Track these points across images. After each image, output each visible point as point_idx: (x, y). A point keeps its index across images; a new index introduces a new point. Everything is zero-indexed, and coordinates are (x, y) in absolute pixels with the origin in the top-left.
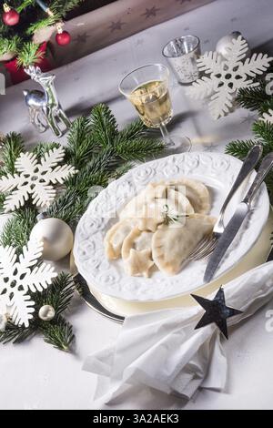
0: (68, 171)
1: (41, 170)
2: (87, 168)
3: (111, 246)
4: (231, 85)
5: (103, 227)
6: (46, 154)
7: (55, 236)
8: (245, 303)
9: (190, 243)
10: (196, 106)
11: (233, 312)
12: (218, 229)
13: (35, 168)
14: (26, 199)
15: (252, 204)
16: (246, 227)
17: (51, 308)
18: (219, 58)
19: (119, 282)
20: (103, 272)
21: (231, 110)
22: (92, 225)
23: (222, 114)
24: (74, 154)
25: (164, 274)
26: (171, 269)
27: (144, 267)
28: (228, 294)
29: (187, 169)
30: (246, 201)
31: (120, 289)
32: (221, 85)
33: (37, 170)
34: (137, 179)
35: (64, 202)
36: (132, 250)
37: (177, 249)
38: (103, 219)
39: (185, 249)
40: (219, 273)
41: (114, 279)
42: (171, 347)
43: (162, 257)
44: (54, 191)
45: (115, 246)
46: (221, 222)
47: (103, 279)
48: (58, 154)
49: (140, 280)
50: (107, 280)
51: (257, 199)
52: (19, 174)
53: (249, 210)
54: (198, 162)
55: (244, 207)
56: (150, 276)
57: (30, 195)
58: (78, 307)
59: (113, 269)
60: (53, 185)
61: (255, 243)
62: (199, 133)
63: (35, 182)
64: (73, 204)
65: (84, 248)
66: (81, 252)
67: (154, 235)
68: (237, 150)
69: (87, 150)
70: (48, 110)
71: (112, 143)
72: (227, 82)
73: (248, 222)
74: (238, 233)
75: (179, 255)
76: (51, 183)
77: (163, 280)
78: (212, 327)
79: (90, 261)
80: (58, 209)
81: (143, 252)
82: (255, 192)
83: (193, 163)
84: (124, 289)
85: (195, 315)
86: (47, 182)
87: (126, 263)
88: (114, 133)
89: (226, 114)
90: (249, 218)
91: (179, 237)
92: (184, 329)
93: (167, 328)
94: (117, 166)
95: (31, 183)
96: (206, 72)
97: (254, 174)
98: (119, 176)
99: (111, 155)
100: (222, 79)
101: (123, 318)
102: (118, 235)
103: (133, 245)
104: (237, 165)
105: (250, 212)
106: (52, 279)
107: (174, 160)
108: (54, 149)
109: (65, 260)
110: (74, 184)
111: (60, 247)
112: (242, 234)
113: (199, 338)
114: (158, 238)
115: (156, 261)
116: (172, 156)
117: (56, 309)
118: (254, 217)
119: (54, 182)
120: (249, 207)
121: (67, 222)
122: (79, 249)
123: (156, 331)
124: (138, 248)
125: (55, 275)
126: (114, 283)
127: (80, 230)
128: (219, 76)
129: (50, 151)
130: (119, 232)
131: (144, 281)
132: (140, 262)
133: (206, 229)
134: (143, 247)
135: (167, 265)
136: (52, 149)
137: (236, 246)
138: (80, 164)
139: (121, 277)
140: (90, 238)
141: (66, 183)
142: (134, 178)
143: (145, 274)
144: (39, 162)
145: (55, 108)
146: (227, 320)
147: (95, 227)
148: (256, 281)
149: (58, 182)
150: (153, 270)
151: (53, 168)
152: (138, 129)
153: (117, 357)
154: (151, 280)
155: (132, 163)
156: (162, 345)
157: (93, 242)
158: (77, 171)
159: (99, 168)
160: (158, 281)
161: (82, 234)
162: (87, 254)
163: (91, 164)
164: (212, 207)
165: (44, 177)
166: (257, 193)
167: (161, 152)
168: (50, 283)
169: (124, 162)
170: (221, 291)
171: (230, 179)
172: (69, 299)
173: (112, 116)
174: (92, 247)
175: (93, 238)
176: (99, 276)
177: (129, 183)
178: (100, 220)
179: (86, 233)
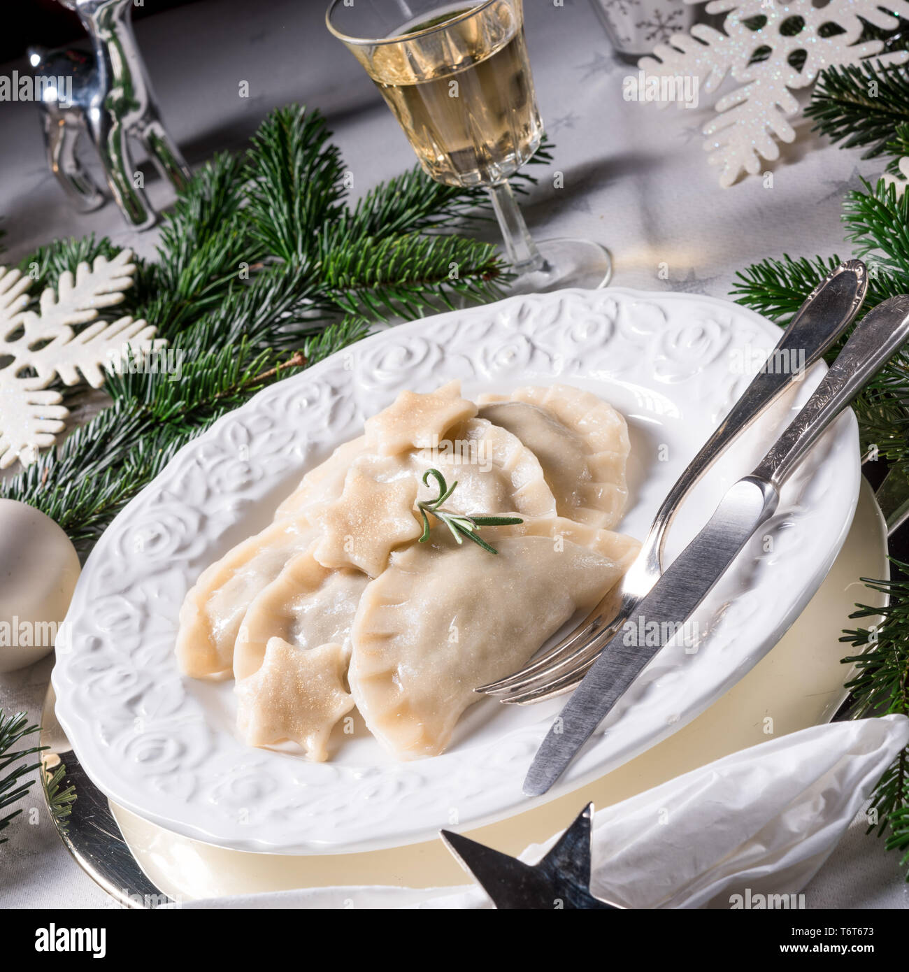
1: (31, 335)
5: (197, 550)
6: (65, 277)
13: (12, 323)
19: (198, 765)
20: (147, 723)
21: (791, 156)
22: (156, 539)
23: (755, 168)
26: (416, 730)
27: (312, 715)
33: (17, 334)
34: (371, 379)
36: (275, 643)
38: (203, 521)
41: (183, 751)
43: (386, 678)
45: (221, 624)
46: (654, 559)
47: (141, 751)
48: (107, 281)
50: (155, 755)
53: (768, 516)
59: (193, 719)
60: (63, 389)
65: (102, 626)
66: (83, 640)
69: (221, 272)
72: (784, 46)
73: (755, 564)
75: (456, 675)
76: (55, 383)
79: (110, 677)
81: (322, 651)
86: (46, 380)
87: (245, 694)
90: (764, 549)
94: (310, 335)
98: (305, 363)
102: (242, 585)
103: (285, 625)
108: (99, 262)
115: (360, 695)
119: (70, 380)
122: (81, 626)
124: (301, 638)
126: (176, 770)
127: (106, 556)
128: (755, 22)
129: (83, 267)
130: (249, 573)
132: (300, 694)
136: (91, 259)
139: (213, 750)
140: (138, 595)
141: (109, 384)
142: (357, 373)
143: (312, 744)
145: (133, 118)
147: (165, 549)
149: (83, 381)
151: (79, 329)
154: (328, 768)
157: (144, 608)
158: (160, 343)
161: (109, 574)
162: (110, 647)
165: (36, 359)
174: (135, 623)
175: (148, 590)
176: (125, 737)
177: (334, 391)
178: (193, 521)
179: (127, 568)
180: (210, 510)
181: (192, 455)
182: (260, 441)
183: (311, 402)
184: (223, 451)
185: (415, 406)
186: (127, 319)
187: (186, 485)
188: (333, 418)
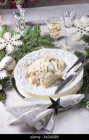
0: (20, 43)
1: (11, 40)
2: (27, 44)
3: (27, 72)
4: (82, 32)
5: (26, 65)
6: (15, 35)
7: (10, 63)
8: (66, 105)
9: (54, 80)
10: (68, 35)
11: (61, 107)
12: (64, 78)
13: (10, 38)
14: (4, 48)
15: (78, 73)
16: (73, 80)
17: (1, 86)
18: (80, 22)
20: (22, 80)
21: (79, 40)
22: (23, 63)
23: (76, 41)
24: (24, 38)
25: (42, 87)
26: (44, 86)
27: (36, 82)
28: (61, 100)
29: (59, 55)
30: (76, 72)
31: (26, 87)
32: (78, 31)
33: (10, 39)
35: (16, 53)
36: (34, 76)
37: (49, 80)
38: (27, 62)
39: (51, 81)
40: (60, 92)
41: (25, 83)
42: (37, 112)
43: (43, 81)
44: (14, 48)
45: (29, 73)
46: (65, 76)
47: (22, 82)
48: (19, 36)
49: (33, 86)
50: (23, 83)
51: (80, 72)
52: (4, 38)
53: (76, 75)
54: (64, 54)
55: (75, 73)
56: (37, 86)
57: (5, 47)
58: (10, 89)
59: (26, 80)
60: (14, 46)
61: (74, 87)
62: (67, 44)
63: (8, 43)
64: (19, 54)
65: (18, 70)
66: (17, 71)
67: (43, 73)
68: (78, 54)
69: (29, 38)
70: (20, 21)
71: (37, 38)
72: (81, 31)
73: (74, 79)
74: (70, 81)
75: (49, 82)
76: (13, 45)
77: (41, 89)
78: (53, 110)
79: (19, 75)
80: (13, 54)
81: (37, 77)
82: (79, 70)
83: (62, 54)
84: (27, 88)
85: (48, 104)
86: (12, 44)
87: (30, 79)
88: (39, 36)
89: (77, 41)
90: (75, 78)
91: (51, 77)
92: (43, 108)
93: (38, 105)
94: (37, 46)
95: (7, 43)
96: (75, 25)
97: (81, 64)
98: (37, 50)
99: (36, 42)
100: (79, 29)
101: (25, 98)
103: (35, 74)
104: (76, 59)
105: (76, 76)
106: (5, 77)
107: (56, 51)
108: (18, 34)
109: (10, 72)
110: (21, 48)
111: (10, 67)
112: (71, 82)
113: (47, 112)
114: (44, 75)
115: (41, 82)
116: (56, 49)
117: (3, 87)
118: (77, 78)
119: (15, 45)
120: (76, 74)
121: (15, 59)
122: (16, 70)
123: (34, 105)
124: (36, 76)
125: (6, 76)
126: (25, 85)
127: (19, 64)
128: (79, 28)
129: (16, 34)
131: (35, 87)
132: (35, 81)
133: (60, 77)
134: (38, 76)
135: (44, 84)
136: (17, 34)
137: (68, 85)
138: (25, 42)
139: (27, 84)
140: (21, 68)
141: (18, 46)
142: (41, 52)
143: (36, 85)
144: (12, 37)
145: (22, 21)
146: (58, 109)
147: (24, 64)
148: (71, 99)
149: (16, 45)
150: (39, 84)
151: (16, 40)
152: (47, 37)
153: (19, 110)
154: (37, 87)
155: (42, 47)
156: (35, 110)
157: (22, 69)
158: (23, 44)
159: (31, 45)
160: (39, 89)
161: (19, 65)
162: (19, 72)
163: (28, 43)
164: (64, 70)
165: (12, 42)
166: (80, 71)
167: (53, 46)
168: (4, 78)
169: (40, 46)
170: (59, 99)
171: (72, 63)
172: (8, 85)
173: (40, 30)
174: (21, 70)
175: (22, 68)
176: (20, 81)
177: (39, 53)
178: (26, 62)
179: (20, 65)
180: (28, 61)
181: (27, 56)
182: (32, 56)
183: (37, 54)
184: (29, 56)
185: (47, 57)
186: (20, 41)
187: (26, 59)
188: (39, 56)
